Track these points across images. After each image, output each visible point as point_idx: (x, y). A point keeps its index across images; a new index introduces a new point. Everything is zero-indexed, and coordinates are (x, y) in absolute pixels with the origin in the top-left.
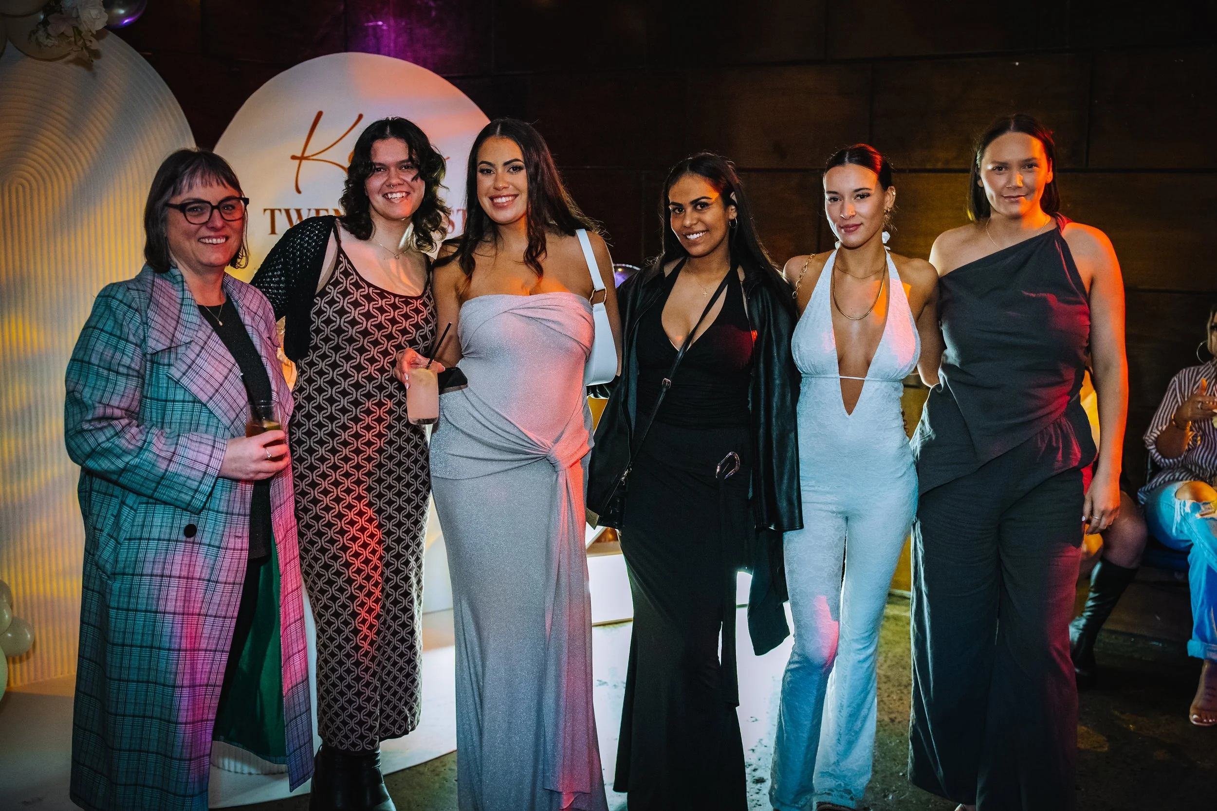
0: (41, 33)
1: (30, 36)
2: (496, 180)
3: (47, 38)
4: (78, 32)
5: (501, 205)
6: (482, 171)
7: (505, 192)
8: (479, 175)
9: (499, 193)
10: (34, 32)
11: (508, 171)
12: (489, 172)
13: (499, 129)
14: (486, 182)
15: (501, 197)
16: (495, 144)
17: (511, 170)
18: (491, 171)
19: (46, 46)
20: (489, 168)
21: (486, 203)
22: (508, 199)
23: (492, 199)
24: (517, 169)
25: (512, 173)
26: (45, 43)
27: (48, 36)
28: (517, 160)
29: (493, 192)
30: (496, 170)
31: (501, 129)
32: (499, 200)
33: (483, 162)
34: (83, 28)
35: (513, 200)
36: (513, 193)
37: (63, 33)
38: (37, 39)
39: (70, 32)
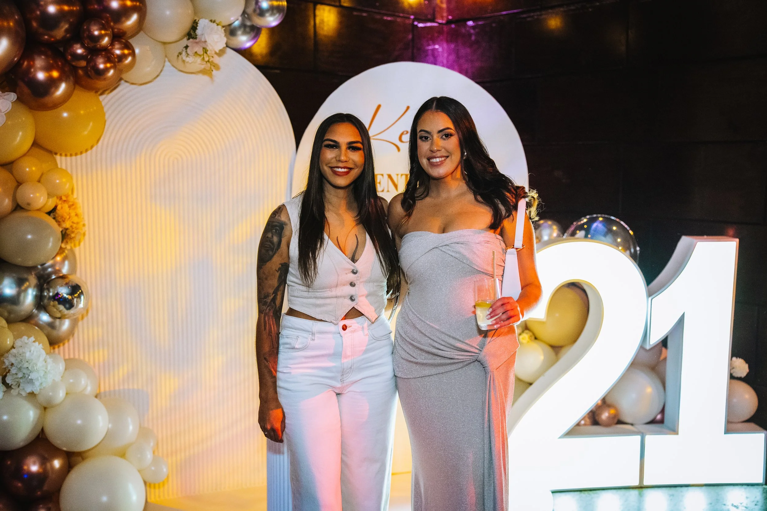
0: (184, 53)
1: (178, 56)
2: (432, 144)
3: (187, 56)
4: (205, 51)
5: (436, 164)
6: (421, 138)
7: (439, 154)
8: (419, 141)
9: (434, 154)
10: (180, 54)
11: (442, 138)
12: (426, 138)
13: (434, 104)
14: (424, 147)
15: (435, 158)
16: (431, 117)
17: (444, 137)
18: (428, 137)
19: (187, 62)
20: (426, 135)
21: (424, 162)
22: (441, 159)
23: (429, 159)
24: (448, 136)
25: (444, 139)
26: (187, 61)
27: (188, 55)
28: (448, 128)
29: (429, 154)
30: (432, 136)
31: (436, 105)
32: (434, 160)
33: (421, 131)
34: (209, 48)
35: (445, 160)
36: (445, 155)
37: (196, 52)
38: (182, 58)
39: (200, 51)
